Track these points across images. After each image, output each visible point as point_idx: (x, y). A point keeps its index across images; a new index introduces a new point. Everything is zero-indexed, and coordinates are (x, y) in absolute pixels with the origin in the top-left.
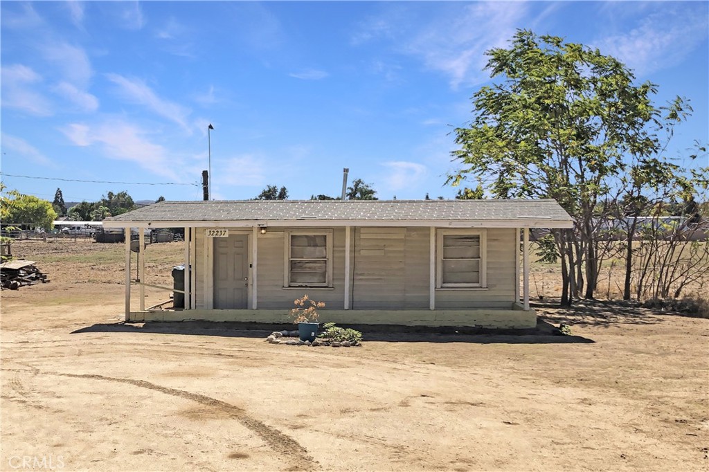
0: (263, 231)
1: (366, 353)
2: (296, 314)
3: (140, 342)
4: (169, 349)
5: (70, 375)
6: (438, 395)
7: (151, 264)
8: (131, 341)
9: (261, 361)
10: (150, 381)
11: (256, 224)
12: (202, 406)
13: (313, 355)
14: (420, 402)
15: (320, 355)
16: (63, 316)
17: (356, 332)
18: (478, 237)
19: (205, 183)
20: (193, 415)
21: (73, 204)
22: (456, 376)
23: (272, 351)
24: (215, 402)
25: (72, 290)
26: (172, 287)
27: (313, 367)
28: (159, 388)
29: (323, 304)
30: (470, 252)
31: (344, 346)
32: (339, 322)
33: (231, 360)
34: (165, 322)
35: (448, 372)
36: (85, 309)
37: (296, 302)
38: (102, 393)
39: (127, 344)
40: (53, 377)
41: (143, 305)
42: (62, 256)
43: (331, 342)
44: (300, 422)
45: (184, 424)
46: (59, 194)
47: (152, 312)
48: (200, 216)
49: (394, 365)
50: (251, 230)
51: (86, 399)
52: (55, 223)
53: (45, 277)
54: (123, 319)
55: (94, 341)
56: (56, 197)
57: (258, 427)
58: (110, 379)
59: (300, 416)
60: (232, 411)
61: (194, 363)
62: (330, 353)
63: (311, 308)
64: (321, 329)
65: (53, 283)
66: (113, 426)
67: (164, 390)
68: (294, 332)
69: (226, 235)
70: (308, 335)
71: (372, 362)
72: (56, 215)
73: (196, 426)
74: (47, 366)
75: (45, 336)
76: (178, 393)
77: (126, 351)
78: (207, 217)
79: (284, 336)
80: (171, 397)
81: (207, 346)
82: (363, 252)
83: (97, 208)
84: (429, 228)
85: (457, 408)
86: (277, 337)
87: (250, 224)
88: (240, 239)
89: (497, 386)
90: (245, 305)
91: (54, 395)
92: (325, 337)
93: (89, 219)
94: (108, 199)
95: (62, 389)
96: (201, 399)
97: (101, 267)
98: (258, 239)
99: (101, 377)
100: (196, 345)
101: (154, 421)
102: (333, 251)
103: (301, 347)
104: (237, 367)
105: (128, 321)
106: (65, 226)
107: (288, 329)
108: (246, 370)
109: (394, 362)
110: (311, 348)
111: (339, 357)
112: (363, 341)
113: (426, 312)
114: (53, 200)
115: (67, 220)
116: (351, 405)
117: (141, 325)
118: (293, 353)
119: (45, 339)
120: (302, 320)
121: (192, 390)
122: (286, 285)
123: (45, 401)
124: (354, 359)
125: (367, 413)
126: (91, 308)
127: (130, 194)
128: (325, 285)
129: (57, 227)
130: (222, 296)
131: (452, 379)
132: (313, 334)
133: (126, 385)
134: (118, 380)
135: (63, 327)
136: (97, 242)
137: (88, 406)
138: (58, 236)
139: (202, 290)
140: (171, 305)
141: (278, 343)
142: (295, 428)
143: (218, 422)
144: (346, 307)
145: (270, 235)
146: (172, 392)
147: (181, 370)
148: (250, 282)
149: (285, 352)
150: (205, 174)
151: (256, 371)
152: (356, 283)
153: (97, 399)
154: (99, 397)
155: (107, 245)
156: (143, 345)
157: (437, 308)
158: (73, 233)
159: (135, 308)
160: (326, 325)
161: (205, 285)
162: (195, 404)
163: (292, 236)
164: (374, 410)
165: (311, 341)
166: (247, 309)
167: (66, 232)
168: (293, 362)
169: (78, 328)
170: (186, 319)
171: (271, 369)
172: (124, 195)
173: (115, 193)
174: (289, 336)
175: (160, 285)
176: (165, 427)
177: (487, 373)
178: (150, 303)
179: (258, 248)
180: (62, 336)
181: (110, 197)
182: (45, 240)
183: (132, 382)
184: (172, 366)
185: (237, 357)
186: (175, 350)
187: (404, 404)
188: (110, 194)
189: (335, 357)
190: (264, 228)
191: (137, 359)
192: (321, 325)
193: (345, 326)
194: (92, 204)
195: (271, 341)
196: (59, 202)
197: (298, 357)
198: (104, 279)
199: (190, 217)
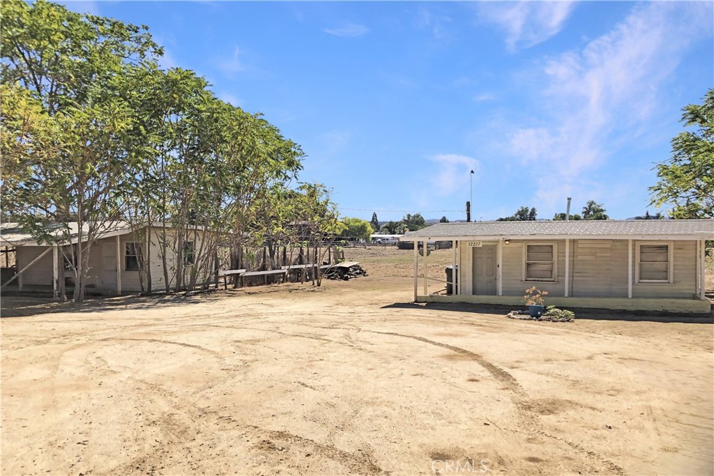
0: (507, 242)
1: (575, 326)
2: (527, 299)
3: (422, 315)
4: (440, 320)
5: (378, 333)
6: (616, 353)
7: (435, 264)
8: (417, 314)
9: (499, 329)
10: (426, 338)
11: (501, 238)
12: (456, 353)
13: (536, 327)
14: (602, 357)
15: (541, 327)
16: (376, 298)
17: (570, 312)
18: (667, 247)
19: (468, 210)
20: (450, 357)
21: (384, 223)
22: (634, 343)
23: (509, 323)
24: (464, 351)
25: (382, 281)
26: (446, 280)
27: (534, 334)
28: (431, 342)
29: (546, 293)
30: (661, 258)
31: (561, 321)
32: (559, 306)
33: (480, 327)
34: (440, 303)
35: (629, 340)
36: (390, 293)
37: (527, 291)
38: (397, 343)
39: (414, 316)
40: (368, 333)
41: (426, 292)
42: (376, 258)
43: (552, 319)
44: (516, 365)
45: (443, 362)
46: (375, 215)
47: (431, 296)
48: (463, 233)
49: (593, 335)
50: (498, 241)
51: (387, 346)
52: (372, 236)
53: (365, 272)
54: (413, 300)
55: (394, 313)
56: (373, 219)
57: (489, 366)
58: (402, 335)
59: (517, 362)
60: (474, 356)
61: (455, 328)
62: (550, 326)
63: (538, 296)
64: (545, 310)
65: (370, 277)
66: (402, 361)
67: (434, 343)
68: (526, 311)
69: (481, 246)
70: (536, 314)
71: (577, 332)
72: (373, 231)
73: (450, 363)
74: (365, 327)
75: (365, 310)
76: (442, 345)
77: (413, 320)
78: (467, 234)
79: (519, 314)
80: (438, 347)
81: (465, 319)
82: (580, 257)
83: (400, 225)
84: (627, 241)
85: (625, 361)
86: (514, 314)
87: (496, 238)
88: (491, 249)
89: (662, 350)
90: (494, 293)
91: (369, 343)
92: (548, 315)
93: (394, 233)
94: (406, 219)
95: (373, 340)
96: (456, 349)
97: (401, 266)
98: (503, 248)
99: (397, 334)
100: (458, 318)
101: (426, 360)
102: (558, 256)
103: (529, 321)
104: (482, 332)
105: (416, 301)
106: (379, 238)
107: (522, 309)
108: (488, 334)
109: (593, 332)
110: (537, 322)
111: (555, 329)
112: (575, 318)
113: (625, 300)
114: (371, 220)
115: (380, 234)
116: (554, 357)
117: (424, 304)
118: (523, 325)
119: (366, 311)
120: (531, 303)
121: (451, 344)
122: (524, 279)
123: (364, 346)
124: (565, 330)
125: (563, 362)
126: (393, 293)
127: (422, 215)
128: (552, 279)
129: (373, 238)
130: (479, 286)
131: (630, 344)
132: (539, 313)
133: (411, 339)
134: (407, 336)
135: (376, 304)
136: (400, 248)
137: (388, 350)
138: (374, 245)
139: (466, 281)
140: (445, 292)
141: (514, 318)
142: (513, 368)
143: (464, 362)
144: (566, 295)
145: (513, 245)
146: (439, 344)
147: (446, 332)
148: (498, 277)
149: (517, 324)
150: (468, 204)
151: (495, 335)
152: (575, 278)
153: (394, 346)
154: (395, 345)
155: (405, 251)
156: (424, 316)
157: (633, 297)
158: (383, 243)
159: (421, 293)
160: (549, 307)
161: (467, 278)
162: (452, 352)
163: (528, 246)
164: (568, 360)
165: (537, 318)
166: (496, 295)
167: (379, 242)
168: (521, 331)
169: (385, 305)
170: (454, 301)
171: (505, 334)
172: (418, 216)
173: (412, 215)
174: (523, 314)
175: (439, 279)
176: (432, 363)
177: (657, 341)
178: (431, 291)
179: (503, 254)
180: (376, 309)
181: (409, 218)
182: (365, 248)
183: (415, 338)
184: (441, 329)
185: (484, 326)
186: (444, 320)
187: (590, 358)
188: (409, 216)
189: (552, 328)
190: (509, 240)
191: (419, 325)
192: (545, 307)
193: (562, 308)
194: (397, 223)
195: (509, 317)
196: (375, 222)
197: (526, 327)
198: (402, 274)
199: (456, 234)
